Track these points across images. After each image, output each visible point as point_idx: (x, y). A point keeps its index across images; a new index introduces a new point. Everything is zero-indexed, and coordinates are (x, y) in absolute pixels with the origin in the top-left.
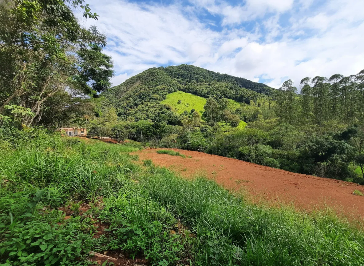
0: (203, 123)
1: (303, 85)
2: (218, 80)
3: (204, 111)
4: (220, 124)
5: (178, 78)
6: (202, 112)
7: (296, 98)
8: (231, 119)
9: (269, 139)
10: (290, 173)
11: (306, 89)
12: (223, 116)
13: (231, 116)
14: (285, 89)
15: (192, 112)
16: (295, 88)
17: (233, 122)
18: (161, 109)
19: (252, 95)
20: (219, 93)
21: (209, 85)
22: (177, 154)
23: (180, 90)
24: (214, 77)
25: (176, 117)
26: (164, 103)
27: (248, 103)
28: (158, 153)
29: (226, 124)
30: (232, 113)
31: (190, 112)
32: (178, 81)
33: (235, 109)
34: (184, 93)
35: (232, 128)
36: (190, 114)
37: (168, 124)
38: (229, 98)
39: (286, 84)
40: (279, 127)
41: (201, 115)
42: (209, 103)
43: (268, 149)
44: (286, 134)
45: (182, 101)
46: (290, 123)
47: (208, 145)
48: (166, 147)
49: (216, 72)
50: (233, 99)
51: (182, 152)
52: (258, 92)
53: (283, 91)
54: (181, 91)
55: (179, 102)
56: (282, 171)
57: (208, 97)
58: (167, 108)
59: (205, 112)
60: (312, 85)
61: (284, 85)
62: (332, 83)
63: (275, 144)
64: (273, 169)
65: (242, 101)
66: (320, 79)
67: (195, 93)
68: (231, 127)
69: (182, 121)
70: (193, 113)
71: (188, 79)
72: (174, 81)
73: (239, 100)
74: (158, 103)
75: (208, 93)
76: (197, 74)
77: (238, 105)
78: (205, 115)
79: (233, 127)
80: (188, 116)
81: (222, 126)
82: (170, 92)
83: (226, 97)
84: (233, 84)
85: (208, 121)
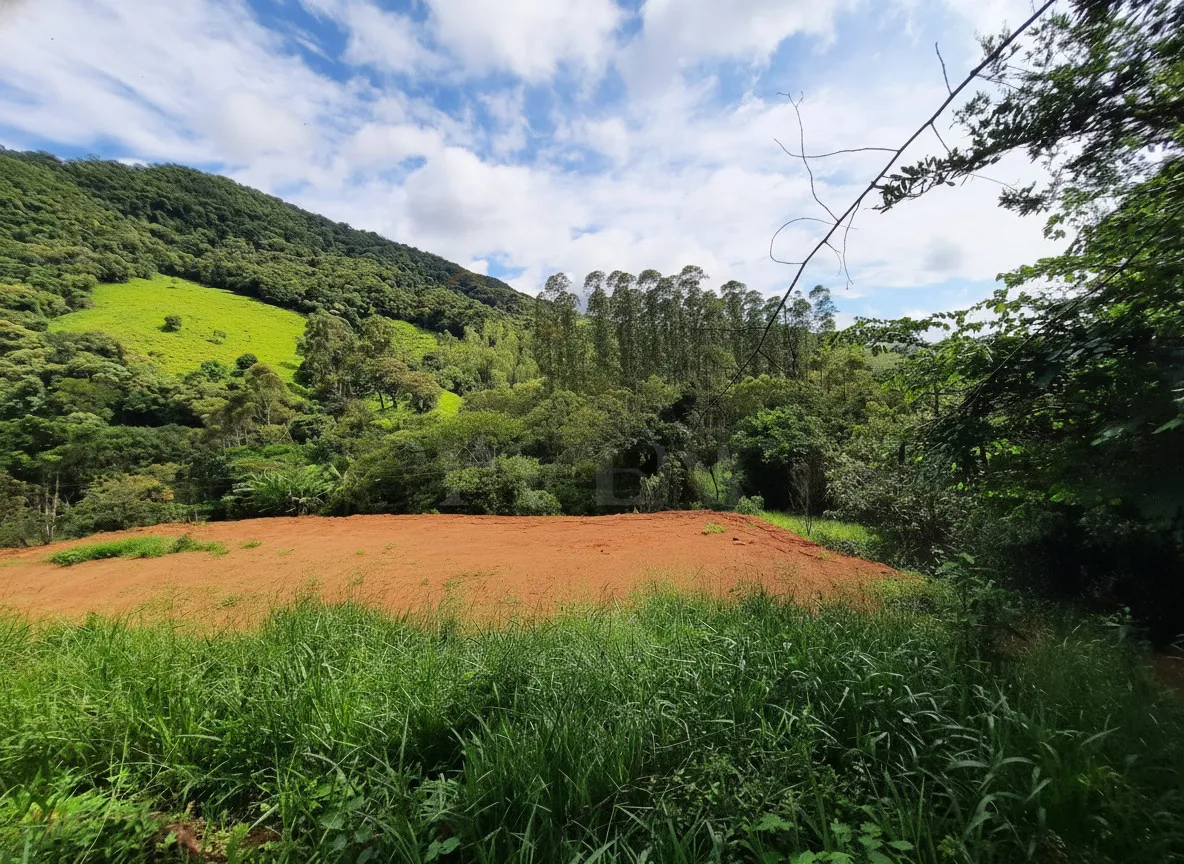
0: (299, 408)
1: (591, 290)
2: (349, 253)
3: (298, 361)
4: (372, 405)
5: (153, 219)
6: (291, 367)
7: (579, 323)
8: (409, 388)
9: (529, 439)
10: (585, 519)
11: (597, 301)
12: (381, 377)
13: (408, 377)
14: (551, 297)
15: (242, 368)
16: (575, 297)
17: (416, 397)
18: (63, 354)
19: (470, 312)
20: (357, 298)
21: (312, 263)
22: (181, 546)
23: (169, 270)
24: (331, 236)
25: (164, 391)
26: (74, 324)
27: (459, 334)
28: (66, 562)
29: (395, 406)
30: (412, 368)
31: (233, 367)
32: (153, 233)
33: (418, 356)
34: (195, 287)
35: (415, 417)
36: (234, 374)
37: (113, 422)
38: (396, 317)
39: (553, 282)
40: (548, 402)
41: (286, 376)
42: (317, 333)
43: (527, 467)
44: (566, 420)
45: (185, 322)
46: (573, 389)
47: (329, 487)
48: (113, 526)
49: (337, 220)
50: (411, 321)
51: (205, 532)
52: (484, 302)
53: (548, 303)
54: (176, 278)
55: (170, 326)
56: (570, 518)
57: (313, 309)
58: (104, 352)
59: (303, 366)
60: (609, 292)
61: (549, 287)
62: (645, 288)
63: (542, 451)
64: (544, 518)
65: (440, 329)
66: (624, 277)
67: (253, 290)
68: (414, 413)
69: (197, 405)
70: (247, 371)
71: (211, 234)
72: (134, 231)
73: (430, 323)
74: (37, 327)
75: (309, 295)
76: (252, 218)
77: (429, 342)
78: (304, 376)
79: (420, 411)
80: (222, 384)
81: (382, 411)
82: (109, 278)
83: (385, 313)
84: (403, 270)
85: (322, 396)
